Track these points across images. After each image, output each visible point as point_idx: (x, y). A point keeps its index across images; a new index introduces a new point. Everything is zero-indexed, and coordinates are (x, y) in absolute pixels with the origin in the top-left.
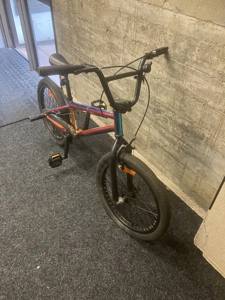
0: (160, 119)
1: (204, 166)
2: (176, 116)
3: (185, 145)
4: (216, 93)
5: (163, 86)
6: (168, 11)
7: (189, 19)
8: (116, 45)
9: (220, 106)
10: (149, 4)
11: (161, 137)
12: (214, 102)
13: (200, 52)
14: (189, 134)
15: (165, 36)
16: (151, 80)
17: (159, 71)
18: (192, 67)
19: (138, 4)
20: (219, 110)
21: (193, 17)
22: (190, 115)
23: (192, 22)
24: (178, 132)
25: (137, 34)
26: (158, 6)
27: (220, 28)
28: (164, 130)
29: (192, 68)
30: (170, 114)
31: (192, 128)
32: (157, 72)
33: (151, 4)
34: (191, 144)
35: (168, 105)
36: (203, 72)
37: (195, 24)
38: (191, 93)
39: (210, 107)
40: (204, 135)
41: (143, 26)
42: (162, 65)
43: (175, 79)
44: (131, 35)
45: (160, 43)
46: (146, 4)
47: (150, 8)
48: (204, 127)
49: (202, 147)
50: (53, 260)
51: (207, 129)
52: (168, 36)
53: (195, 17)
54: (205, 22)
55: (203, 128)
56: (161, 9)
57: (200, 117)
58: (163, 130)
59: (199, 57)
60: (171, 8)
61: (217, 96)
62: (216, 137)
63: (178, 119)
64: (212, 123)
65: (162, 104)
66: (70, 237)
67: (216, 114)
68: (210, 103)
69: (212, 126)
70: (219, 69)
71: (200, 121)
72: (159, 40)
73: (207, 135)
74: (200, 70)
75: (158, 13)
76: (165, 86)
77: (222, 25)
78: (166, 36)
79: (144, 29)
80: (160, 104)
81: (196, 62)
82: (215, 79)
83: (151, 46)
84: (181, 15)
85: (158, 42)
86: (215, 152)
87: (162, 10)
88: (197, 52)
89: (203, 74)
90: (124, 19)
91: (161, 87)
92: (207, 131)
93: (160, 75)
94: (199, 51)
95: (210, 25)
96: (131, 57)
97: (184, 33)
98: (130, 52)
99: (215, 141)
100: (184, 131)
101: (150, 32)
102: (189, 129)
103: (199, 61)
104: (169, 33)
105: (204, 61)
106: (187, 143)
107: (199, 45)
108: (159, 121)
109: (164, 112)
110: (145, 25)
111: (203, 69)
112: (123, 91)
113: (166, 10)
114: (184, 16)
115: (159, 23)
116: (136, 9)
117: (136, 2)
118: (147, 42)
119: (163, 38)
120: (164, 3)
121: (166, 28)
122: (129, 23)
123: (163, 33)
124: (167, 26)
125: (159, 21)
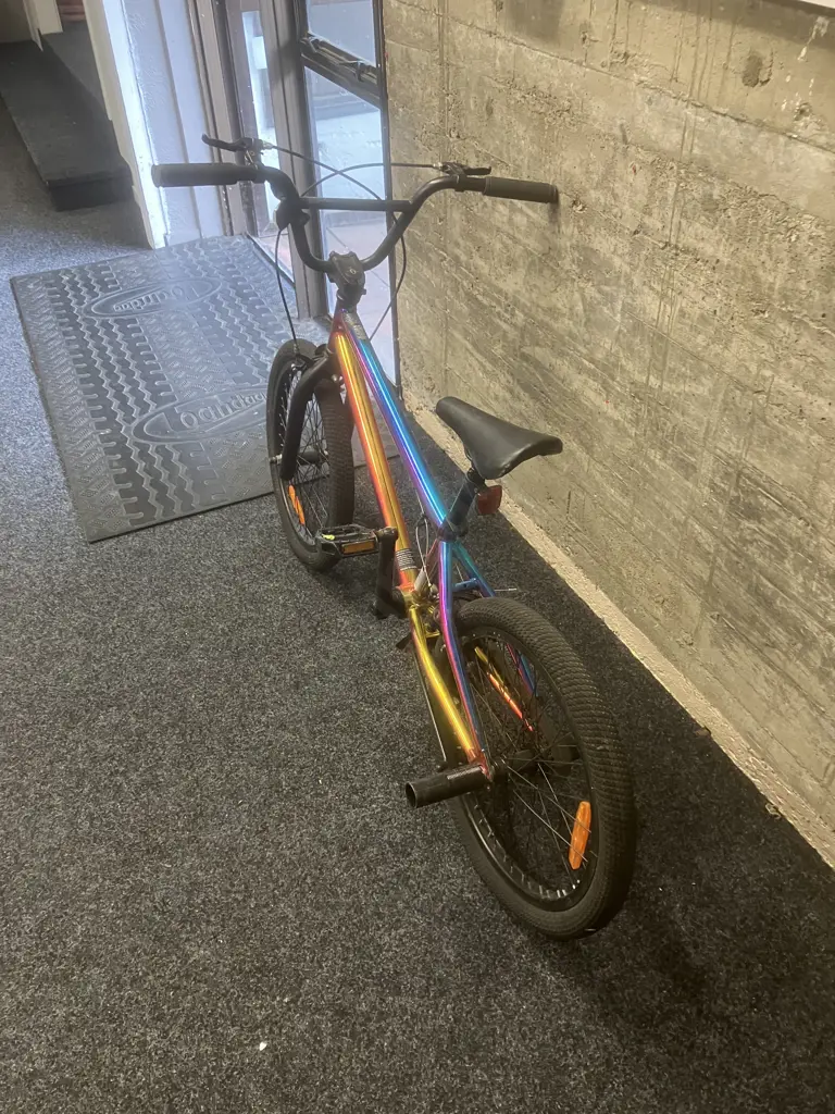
0: (756, 540)
2: (822, 539)
5: (776, 422)
6: (811, 151)
8: (602, 255)
10: (737, 120)
11: (756, 607)
15: (793, 238)
16: (726, 394)
17: (762, 364)
19: (693, 117)
24: (823, 599)
25: (684, 223)
26: (772, 129)
28: (770, 585)
30: (797, 527)
32: (753, 368)
33: (743, 121)
35: (789, 494)
41: (711, 195)
42: (774, 342)
43: (821, 401)
44: (660, 225)
45: (769, 264)
46: (727, 119)
47: (739, 133)
50: (314, 1026)
52: (804, 237)
56: (782, 139)
58: (766, 586)
60: (822, 140)
63: (826, 552)
65: (767, 485)
66: (380, 948)
72: (769, 250)
75: (769, 156)
76: (780, 422)
78: (798, 238)
79: (711, 207)
80: (758, 485)
83: (735, 269)
85: (764, 257)
87: (786, 145)
90: (637, 166)
91: (765, 422)
93: (765, 379)
98: (655, 286)
101: (733, 219)
104: (807, 226)
108: (752, 550)
109: (772, 515)
110: (716, 193)
112: (618, 421)
113: (802, 146)
115: (773, 190)
116: (686, 135)
117: (690, 111)
118: (720, 255)
119: (786, 244)
120: (797, 119)
121: (797, 208)
122: (658, 183)
123: (788, 229)
124: (802, 201)
125: (773, 184)
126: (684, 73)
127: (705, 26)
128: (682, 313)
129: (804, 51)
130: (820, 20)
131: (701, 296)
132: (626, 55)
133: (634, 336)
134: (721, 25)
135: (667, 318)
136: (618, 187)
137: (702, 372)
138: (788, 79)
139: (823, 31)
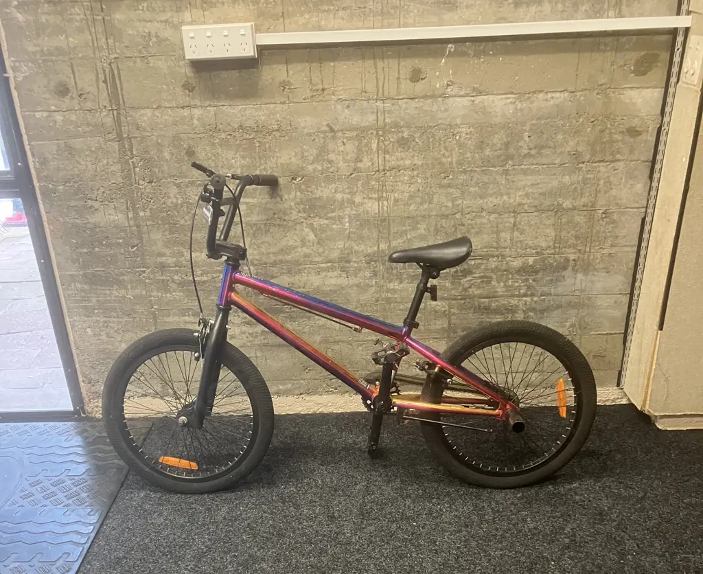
0: (472, 284)
1: (580, 311)
3: (535, 299)
4: (571, 184)
5: (470, 222)
6: (458, 99)
7: (502, 99)
9: (583, 200)
11: (482, 317)
12: (573, 199)
13: (532, 138)
14: (540, 275)
15: (457, 138)
16: (436, 225)
17: (456, 199)
18: (521, 165)
19: (382, 105)
20: (584, 206)
21: (508, 94)
22: (535, 241)
23: (509, 101)
24: (517, 284)
25: (387, 156)
26: (432, 97)
27: (558, 95)
29: (523, 167)
30: (495, 261)
31: (543, 260)
32: (450, 204)
33: (415, 98)
34: (546, 289)
35: (485, 250)
36: (544, 164)
37: (515, 102)
38: (529, 206)
39: (568, 210)
40: (567, 260)
41: (403, 137)
42: (459, 187)
44: (370, 164)
45: (447, 154)
46: (405, 100)
47: (414, 104)
48: (565, 247)
49: (569, 281)
51: (570, 247)
52: (464, 135)
53: (512, 93)
54: (531, 95)
55: (563, 249)
56: (440, 99)
57: (553, 234)
58: (484, 302)
59: (532, 146)
60: (463, 93)
61: (575, 188)
62: (588, 250)
64: (577, 231)
67: (580, 215)
68: (567, 204)
69: (577, 238)
70: (569, 149)
71: (555, 240)
72: (446, 148)
73: (572, 257)
74: (537, 164)
75: (435, 108)
76: (472, 220)
77: (560, 90)
78: (460, 137)
79: (403, 143)
81: (529, 155)
82: (566, 165)
83: (427, 164)
84: (486, 97)
86: (593, 275)
87: (443, 100)
88: (527, 139)
89: (545, 166)
90: (345, 141)
91: (464, 225)
92: (572, 250)
93: (458, 205)
94: (529, 137)
95: (541, 96)
96: (377, 203)
97: (498, 120)
98: (374, 196)
99: (589, 256)
100: (529, 275)
101: (420, 143)
102: (538, 266)
103: (533, 152)
105: (542, 147)
106: (539, 293)
107: (528, 129)
109: (478, 266)
110: (406, 135)
111: (544, 160)
112: (360, 283)
113: (451, 99)
114: (491, 98)
115: (440, 121)
116: (379, 115)
117: (379, 104)
118: (416, 162)
119: (455, 142)
120: (446, 89)
121: (456, 125)
122: (363, 144)
123: (453, 135)
124: (459, 121)
125: (440, 119)
126: (370, 87)
127: (380, 64)
128: (396, 201)
129: (443, 61)
130: (450, 46)
131: (407, 187)
132: (323, 90)
133: (363, 229)
134: (391, 61)
135: (385, 208)
136: (332, 156)
137: (417, 223)
138: (437, 73)
139: (452, 50)
